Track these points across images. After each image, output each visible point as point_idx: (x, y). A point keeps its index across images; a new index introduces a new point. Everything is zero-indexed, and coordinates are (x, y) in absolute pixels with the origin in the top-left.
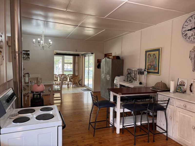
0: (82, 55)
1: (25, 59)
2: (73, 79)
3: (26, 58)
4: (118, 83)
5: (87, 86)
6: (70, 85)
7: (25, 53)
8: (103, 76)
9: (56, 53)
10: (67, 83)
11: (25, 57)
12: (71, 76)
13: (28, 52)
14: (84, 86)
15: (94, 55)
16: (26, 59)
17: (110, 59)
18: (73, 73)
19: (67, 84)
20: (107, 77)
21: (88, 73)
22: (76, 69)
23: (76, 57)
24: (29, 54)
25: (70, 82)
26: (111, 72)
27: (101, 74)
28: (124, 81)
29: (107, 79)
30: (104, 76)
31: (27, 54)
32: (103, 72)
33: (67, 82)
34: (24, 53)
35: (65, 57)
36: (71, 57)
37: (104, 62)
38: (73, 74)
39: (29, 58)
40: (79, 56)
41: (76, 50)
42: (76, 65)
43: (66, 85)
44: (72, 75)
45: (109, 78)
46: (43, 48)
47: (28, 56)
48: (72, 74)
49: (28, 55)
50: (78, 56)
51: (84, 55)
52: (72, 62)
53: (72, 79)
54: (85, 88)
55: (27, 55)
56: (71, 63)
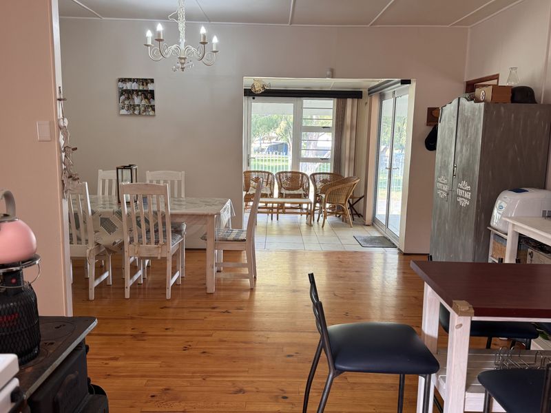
0: (371, 91)
1: (140, 113)
2: (328, 192)
3: (142, 109)
4: (510, 226)
5: (384, 222)
6: (316, 216)
7: (140, 91)
8: (442, 185)
9: (263, 88)
10: (307, 209)
11: (138, 106)
12: (324, 181)
13: (150, 87)
14: (374, 223)
15: (412, 88)
16: (144, 111)
17: (478, 101)
18: (334, 171)
19: (305, 211)
20: (460, 192)
21: (390, 169)
22: (347, 152)
23: (349, 101)
24: (152, 92)
25: (318, 205)
26: (477, 168)
27: (437, 174)
28: (544, 216)
29: (460, 199)
30: (446, 188)
31: (147, 91)
32: (445, 166)
33: (308, 204)
34: (136, 88)
35: (307, 102)
36: (330, 103)
37: (449, 121)
38: (332, 172)
39: (154, 110)
40: (361, 98)
41: (332, 70)
42: (347, 135)
43: (304, 213)
44: (328, 177)
45: (468, 195)
46: (182, 64)
47: (149, 100)
48: (329, 172)
49: (150, 95)
50: (356, 100)
51: (378, 92)
52: (330, 124)
53: (323, 191)
54: (377, 234)
55: (146, 98)
56: (325, 128)
